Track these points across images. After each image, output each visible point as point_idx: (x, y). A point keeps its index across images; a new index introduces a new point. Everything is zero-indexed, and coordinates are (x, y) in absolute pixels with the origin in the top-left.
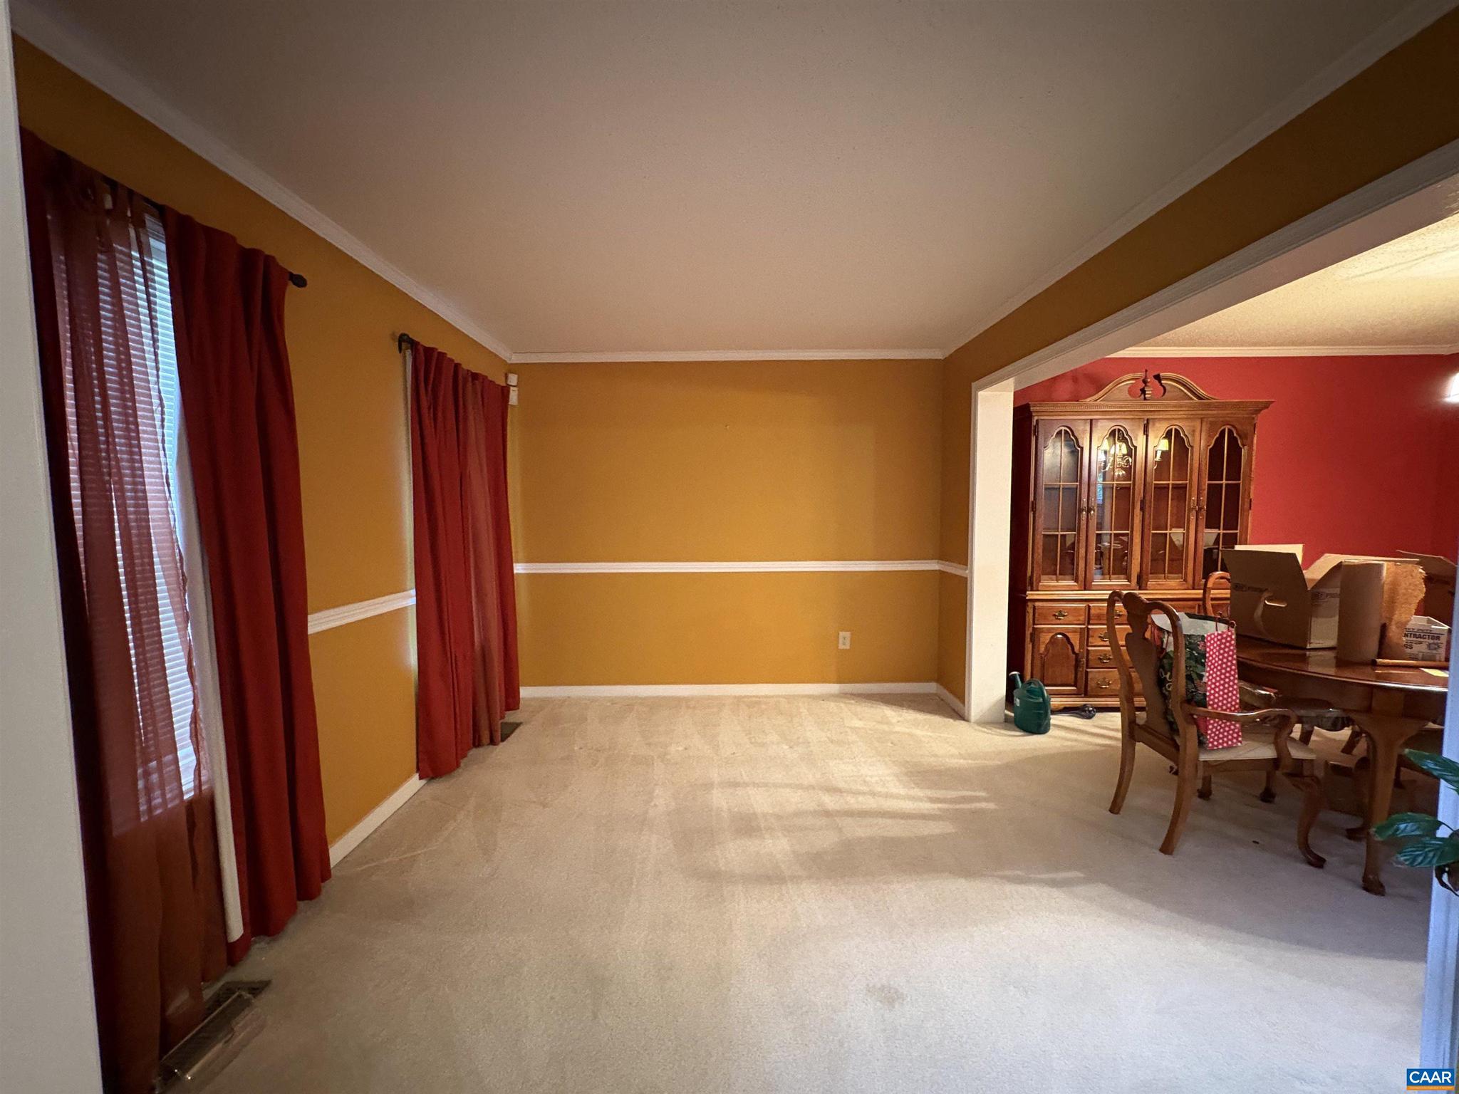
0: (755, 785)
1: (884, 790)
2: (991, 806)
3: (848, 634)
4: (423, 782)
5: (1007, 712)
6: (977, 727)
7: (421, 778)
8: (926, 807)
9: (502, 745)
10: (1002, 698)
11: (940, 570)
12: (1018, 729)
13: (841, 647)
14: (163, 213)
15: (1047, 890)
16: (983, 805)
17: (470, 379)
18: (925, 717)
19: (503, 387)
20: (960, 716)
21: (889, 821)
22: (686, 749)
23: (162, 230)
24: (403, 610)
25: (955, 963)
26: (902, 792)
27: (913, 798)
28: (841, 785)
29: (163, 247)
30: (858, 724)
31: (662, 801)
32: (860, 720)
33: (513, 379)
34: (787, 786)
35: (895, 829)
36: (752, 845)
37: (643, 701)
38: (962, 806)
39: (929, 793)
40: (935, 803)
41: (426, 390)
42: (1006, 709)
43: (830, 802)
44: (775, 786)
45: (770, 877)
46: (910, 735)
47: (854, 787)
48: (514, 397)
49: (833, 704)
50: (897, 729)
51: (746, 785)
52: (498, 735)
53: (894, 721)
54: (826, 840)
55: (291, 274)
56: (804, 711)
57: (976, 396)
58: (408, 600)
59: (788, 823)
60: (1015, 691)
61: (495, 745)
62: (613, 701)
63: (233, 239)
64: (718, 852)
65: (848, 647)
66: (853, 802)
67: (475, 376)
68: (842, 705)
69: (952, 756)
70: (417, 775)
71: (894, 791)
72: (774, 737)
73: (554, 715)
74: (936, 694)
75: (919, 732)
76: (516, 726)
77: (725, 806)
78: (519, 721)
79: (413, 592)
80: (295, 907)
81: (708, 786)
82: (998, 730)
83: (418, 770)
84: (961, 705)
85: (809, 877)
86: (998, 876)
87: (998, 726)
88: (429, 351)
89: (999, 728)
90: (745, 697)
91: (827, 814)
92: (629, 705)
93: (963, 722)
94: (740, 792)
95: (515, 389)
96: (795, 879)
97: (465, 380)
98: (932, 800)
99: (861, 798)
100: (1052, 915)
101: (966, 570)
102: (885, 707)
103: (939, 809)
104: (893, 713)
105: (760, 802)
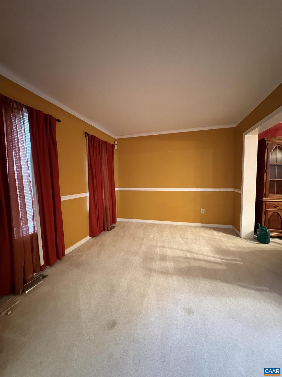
0: (169, 248)
1: (207, 254)
2: (241, 263)
3: (204, 210)
4: (90, 238)
5: (255, 236)
6: (243, 239)
7: (90, 237)
8: (218, 260)
9: (110, 231)
10: (253, 231)
11: (234, 192)
12: (257, 241)
13: (202, 213)
14: (27, 107)
15: (254, 291)
16: (239, 263)
17: (103, 143)
18: (227, 235)
19: (113, 145)
20: (238, 235)
21: (205, 263)
22: (153, 237)
23: (27, 111)
24: (86, 197)
25: (214, 307)
26: (212, 255)
27: (214, 257)
28: (194, 251)
29: (27, 115)
30: (204, 235)
31: (143, 249)
32: (205, 234)
33: (116, 143)
34: (178, 249)
35: (206, 265)
36: (163, 263)
37: (146, 224)
38: (231, 262)
39: (221, 257)
40: (222, 260)
41: (91, 145)
42: (254, 234)
43: (189, 255)
44: (174, 249)
45: (165, 272)
46: (220, 240)
47: (197, 252)
48: (116, 147)
49: (198, 229)
50: (216, 237)
51: (166, 247)
52: (109, 229)
53: (216, 235)
54: (184, 265)
55: (57, 119)
56: (189, 230)
57: (244, 137)
58: (87, 195)
59: (175, 259)
60: (257, 229)
61: (108, 231)
62: (139, 223)
63: (42, 112)
64: (153, 264)
65: (204, 213)
66: (195, 256)
67: (105, 142)
68: (201, 229)
69: (232, 247)
70: (89, 236)
71: (209, 254)
72: (178, 236)
73: (124, 225)
74: (232, 229)
75: (223, 239)
76: (114, 227)
77: (159, 252)
78: (115, 226)
79: (88, 193)
80: (56, 261)
81: (156, 247)
82: (250, 241)
83: (89, 235)
84: (239, 232)
85: (176, 274)
86: (237, 284)
87: (251, 240)
88: (92, 136)
89: (251, 241)
90: (173, 225)
91: (187, 258)
92: (142, 224)
93: (239, 238)
94: (164, 249)
95: (117, 145)
96: (172, 274)
97: (102, 143)
98: (221, 259)
99: (198, 255)
100: (253, 299)
101: (240, 191)
102: (214, 231)
103: (222, 261)
104: (216, 233)
105: (169, 252)
